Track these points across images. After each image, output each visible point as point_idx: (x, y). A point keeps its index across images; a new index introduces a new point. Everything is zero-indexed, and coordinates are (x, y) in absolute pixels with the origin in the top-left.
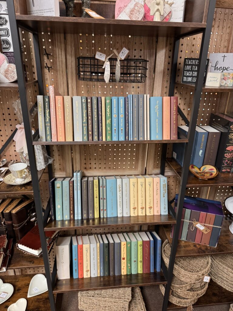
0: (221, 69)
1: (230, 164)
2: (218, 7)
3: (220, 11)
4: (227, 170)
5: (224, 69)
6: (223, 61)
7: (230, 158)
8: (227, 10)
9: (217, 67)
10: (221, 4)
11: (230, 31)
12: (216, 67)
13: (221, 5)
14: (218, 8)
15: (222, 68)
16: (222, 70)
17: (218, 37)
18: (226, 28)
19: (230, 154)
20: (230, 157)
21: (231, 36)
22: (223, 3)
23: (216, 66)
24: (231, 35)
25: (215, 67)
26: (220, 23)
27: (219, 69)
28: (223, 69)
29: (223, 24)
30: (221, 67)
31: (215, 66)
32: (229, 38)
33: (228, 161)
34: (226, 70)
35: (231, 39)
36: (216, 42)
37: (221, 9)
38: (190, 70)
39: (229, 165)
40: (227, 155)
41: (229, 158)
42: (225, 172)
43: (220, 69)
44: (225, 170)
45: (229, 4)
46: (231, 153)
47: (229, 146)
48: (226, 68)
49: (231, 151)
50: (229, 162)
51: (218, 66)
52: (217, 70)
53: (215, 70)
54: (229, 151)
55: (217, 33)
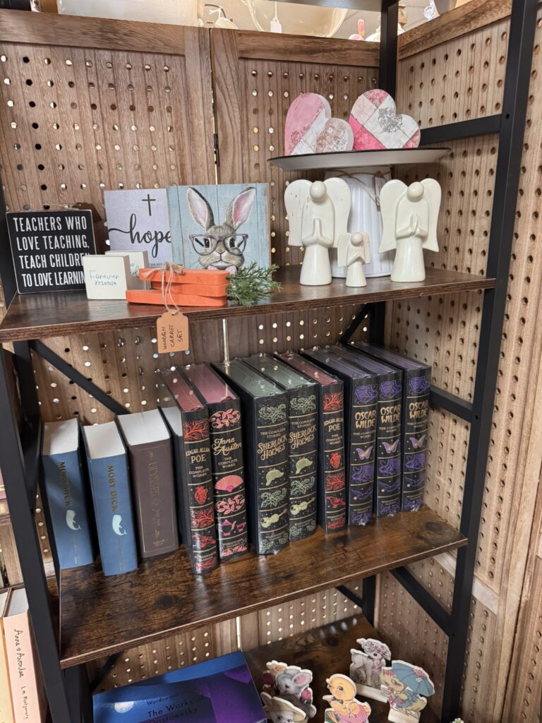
0: (151, 240)
1: (240, 530)
2: (113, 47)
3: (126, 62)
4: (234, 549)
5: (159, 237)
6: (150, 215)
7: (234, 513)
8: (148, 59)
9: (138, 233)
10: (121, 39)
11: (174, 119)
12: (134, 233)
13: (120, 42)
14: (117, 53)
15: (153, 235)
16: (153, 242)
17: (142, 140)
18: (161, 112)
19: (230, 502)
20: (232, 510)
21: (183, 136)
22: (125, 35)
23: (132, 229)
24: (182, 133)
25: (131, 232)
26: (136, 96)
27: (144, 237)
28: (156, 237)
29: (147, 99)
30: (147, 233)
31: (129, 230)
32: (176, 141)
33: (230, 523)
34: (164, 240)
35: (184, 144)
36: (139, 154)
37: (125, 54)
38: (37, 249)
39: (238, 533)
40: (221, 507)
41: (230, 514)
42: (231, 556)
43: (148, 240)
44: (229, 553)
45: (148, 40)
46: (232, 497)
47: (221, 477)
48: (164, 236)
49: (230, 490)
50: (233, 526)
51: (140, 229)
52: (140, 242)
53: (133, 241)
54: (226, 492)
55: (133, 128)
